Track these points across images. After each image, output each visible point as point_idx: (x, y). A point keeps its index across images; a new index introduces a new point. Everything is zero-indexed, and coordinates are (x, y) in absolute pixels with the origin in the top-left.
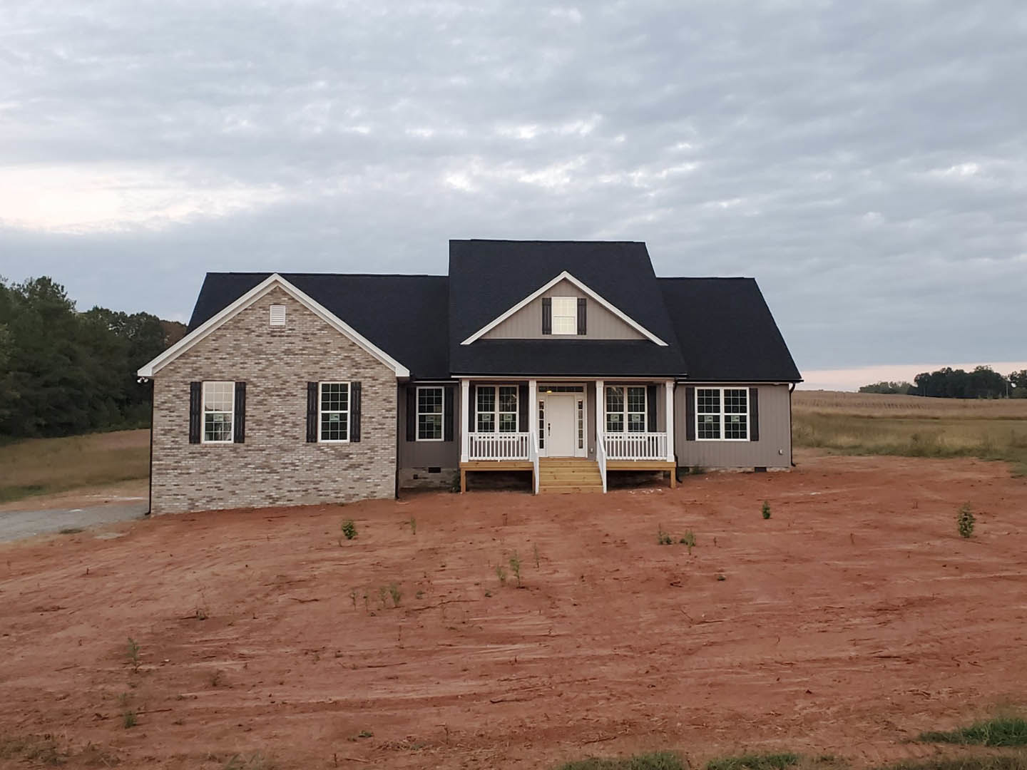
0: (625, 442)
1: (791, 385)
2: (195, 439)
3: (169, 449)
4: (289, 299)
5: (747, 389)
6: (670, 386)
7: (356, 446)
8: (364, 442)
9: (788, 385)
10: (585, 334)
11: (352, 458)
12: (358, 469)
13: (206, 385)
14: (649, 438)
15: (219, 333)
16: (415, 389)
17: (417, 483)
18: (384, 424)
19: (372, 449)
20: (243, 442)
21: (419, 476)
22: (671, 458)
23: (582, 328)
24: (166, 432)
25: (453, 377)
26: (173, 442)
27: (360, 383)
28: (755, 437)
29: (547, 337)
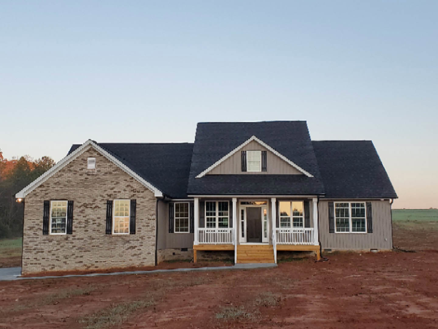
0: (291, 234)
1: (391, 200)
2: (46, 232)
3: (32, 238)
4: (98, 154)
5: (365, 203)
6: (315, 200)
7: (133, 236)
8: (138, 234)
9: (389, 200)
10: (266, 171)
11: (130, 243)
12: (134, 249)
13: (53, 203)
14: (306, 231)
15: (59, 174)
16: (173, 204)
17: (175, 257)
18: (149, 223)
19: (142, 238)
20: (72, 234)
21: (176, 253)
22: (317, 244)
23: (264, 168)
24: (31, 228)
25: (189, 196)
26: (34, 234)
27: (136, 200)
28: (370, 230)
29: (244, 173)
